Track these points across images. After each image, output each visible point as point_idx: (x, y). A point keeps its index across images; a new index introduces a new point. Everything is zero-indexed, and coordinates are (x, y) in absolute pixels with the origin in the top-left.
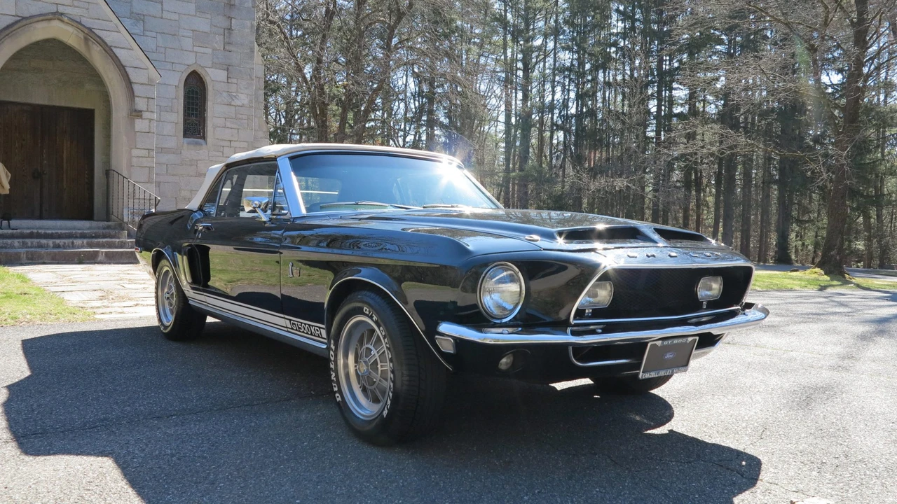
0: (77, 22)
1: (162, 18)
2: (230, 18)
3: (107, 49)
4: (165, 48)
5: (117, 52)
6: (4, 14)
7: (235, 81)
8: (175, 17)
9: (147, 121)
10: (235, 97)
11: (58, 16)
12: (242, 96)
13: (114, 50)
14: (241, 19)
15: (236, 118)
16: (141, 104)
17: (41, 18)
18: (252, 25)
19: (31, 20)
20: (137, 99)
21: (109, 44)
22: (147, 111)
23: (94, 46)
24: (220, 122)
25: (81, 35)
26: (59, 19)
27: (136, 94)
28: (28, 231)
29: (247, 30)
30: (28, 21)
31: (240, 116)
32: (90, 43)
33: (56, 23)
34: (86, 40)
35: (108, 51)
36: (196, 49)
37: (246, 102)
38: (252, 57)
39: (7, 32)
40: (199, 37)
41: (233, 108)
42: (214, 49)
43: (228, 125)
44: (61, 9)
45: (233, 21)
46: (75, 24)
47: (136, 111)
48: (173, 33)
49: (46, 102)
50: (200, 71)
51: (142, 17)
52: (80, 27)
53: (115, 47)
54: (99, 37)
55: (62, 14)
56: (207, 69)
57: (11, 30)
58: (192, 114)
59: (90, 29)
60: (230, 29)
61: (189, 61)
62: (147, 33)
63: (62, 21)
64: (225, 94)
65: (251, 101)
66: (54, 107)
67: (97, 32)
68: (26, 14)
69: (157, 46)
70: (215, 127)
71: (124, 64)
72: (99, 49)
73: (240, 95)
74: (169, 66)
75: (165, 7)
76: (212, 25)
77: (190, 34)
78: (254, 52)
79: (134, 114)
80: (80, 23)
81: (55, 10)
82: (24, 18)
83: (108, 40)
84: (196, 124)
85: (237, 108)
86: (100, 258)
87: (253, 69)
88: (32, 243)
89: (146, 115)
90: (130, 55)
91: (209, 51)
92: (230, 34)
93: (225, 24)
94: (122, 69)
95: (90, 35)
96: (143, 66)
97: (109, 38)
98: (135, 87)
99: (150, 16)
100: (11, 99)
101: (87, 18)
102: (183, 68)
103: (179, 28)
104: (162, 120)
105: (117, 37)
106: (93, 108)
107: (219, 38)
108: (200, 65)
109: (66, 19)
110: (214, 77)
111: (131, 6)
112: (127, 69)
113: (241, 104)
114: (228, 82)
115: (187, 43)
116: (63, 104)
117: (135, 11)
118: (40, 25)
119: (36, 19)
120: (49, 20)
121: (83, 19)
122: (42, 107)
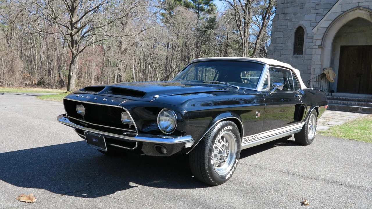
0: (367, 8)
6: (337, 12)
11: (358, 7)
17: (351, 10)
25: (369, 14)
26: (359, 9)
30: (346, 13)
33: (358, 11)
39: (337, 19)
44: (360, 4)
46: (366, 9)
52: (368, 10)
55: (361, 6)
57: (338, 18)
66: (368, 46)
68: (345, 10)
80: (368, 8)
81: (357, 5)
82: (344, 12)
86: (359, 110)
109: (361, 8)
118: (350, 13)
119: (348, 11)
120: (354, 10)
121: (369, 6)
122: (363, 46)
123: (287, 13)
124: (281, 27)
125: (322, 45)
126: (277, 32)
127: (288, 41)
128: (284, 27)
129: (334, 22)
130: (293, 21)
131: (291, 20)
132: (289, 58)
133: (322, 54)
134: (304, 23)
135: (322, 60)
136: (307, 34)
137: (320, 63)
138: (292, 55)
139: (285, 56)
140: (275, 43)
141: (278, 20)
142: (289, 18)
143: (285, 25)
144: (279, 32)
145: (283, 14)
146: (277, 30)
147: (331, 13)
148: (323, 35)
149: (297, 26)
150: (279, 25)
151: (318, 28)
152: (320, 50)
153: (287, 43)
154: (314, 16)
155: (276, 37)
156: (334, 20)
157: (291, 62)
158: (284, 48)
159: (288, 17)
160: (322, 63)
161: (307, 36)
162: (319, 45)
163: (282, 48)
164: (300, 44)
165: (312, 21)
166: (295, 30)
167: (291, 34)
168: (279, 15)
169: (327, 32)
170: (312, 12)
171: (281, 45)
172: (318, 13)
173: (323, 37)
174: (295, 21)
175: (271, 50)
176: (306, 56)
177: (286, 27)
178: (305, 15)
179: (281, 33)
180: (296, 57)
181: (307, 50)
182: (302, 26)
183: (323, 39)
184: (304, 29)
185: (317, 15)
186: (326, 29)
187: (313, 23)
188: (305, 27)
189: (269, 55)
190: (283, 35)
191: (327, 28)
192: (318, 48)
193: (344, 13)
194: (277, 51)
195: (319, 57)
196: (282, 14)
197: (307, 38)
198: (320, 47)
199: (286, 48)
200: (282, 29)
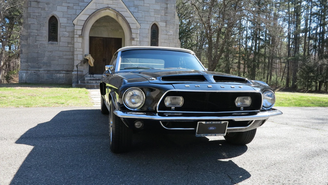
0: (114, 10)
1: (144, 6)
2: (167, 4)
3: (123, 18)
4: (145, 16)
5: (127, 18)
6: (92, 9)
7: (168, 26)
8: (148, 5)
9: (136, 41)
10: (168, 32)
11: (108, 8)
12: (171, 31)
13: (126, 18)
14: (171, 4)
15: (169, 39)
16: (134, 36)
17: (103, 9)
18: (175, 6)
19: (100, 10)
20: (132, 34)
21: (124, 16)
22: (136, 38)
23: (119, 17)
24: (163, 41)
25: (115, 14)
26: (109, 9)
27: (132, 32)
28: (98, 78)
29: (173, 8)
30: (99, 11)
31: (170, 39)
32: (118, 16)
33: (108, 10)
34: (117, 15)
35: (124, 18)
36: (155, 16)
37: (172, 33)
38: (174, 17)
39: (93, 15)
40: (156, 11)
41: (168, 35)
42: (161, 15)
43: (166, 42)
44: (109, 6)
45: (168, 5)
47: (132, 38)
48: (147, 11)
49: (107, 37)
50: (156, 23)
51: (137, 6)
53: (126, 17)
54: (121, 14)
55: (109, 7)
56: (159, 23)
57: (94, 14)
58: (154, 38)
59: (118, 12)
60: (167, 8)
61: (153, 20)
62: (139, 11)
63: (110, 10)
64: (165, 31)
65: (174, 33)
66: (109, 38)
67: (120, 12)
68: (99, 8)
69: (142, 16)
70: (161, 43)
71: (129, 22)
72: (121, 18)
73: (170, 31)
74: (146, 22)
75: (145, 2)
76: (161, 7)
77: (153, 11)
78: (175, 15)
79: (132, 39)
81: (107, 6)
83: (123, 15)
84: (155, 42)
85: (169, 35)
87: (175, 21)
88: (99, 82)
89: (135, 39)
90: (131, 19)
91: (160, 16)
92: (167, 10)
93: (165, 6)
94: (128, 24)
95: (118, 14)
96: (135, 23)
97: (124, 14)
98: (132, 30)
99: (140, 5)
100: (97, 36)
101: (117, 8)
102: (151, 22)
103: (150, 9)
104: (143, 41)
105: (127, 14)
106: (121, 38)
107: (163, 12)
108: (156, 21)
109: (110, 9)
110: (161, 25)
111: (134, 3)
112: (130, 24)
113: (170, 34)
114: (166, 27)
115: (152, 14)
116: (112, 37)
117: (135, 4)
118: (103, 12)
119: (102, 10)
120: (106, 9)
121: (116, 8)
122: (106, 38)
123: (40, 1)
124: (34, 14)
125: (83, 35)
126: (31, 19)
127: (42, 28)
128: (37, 14)
129: (91, 16)
130: (46, 10)
131: (44, 9)
132: (45, 44)
133: (83, 43)
134: (57, 14)
135: (83, 47)
136: (61, 23)
137: (81, 50)
138: (48, 42)
139: (41, 42)
140: (29, 29)
141: (30, 6)
142: (41, 7)
143: (38, 13)
144: (32, 19)
145: (36, 1)
146: (30, 16)
147: (88, 9)
148: (82, 26)
149: (50, 16)
150: (32, 12)
151: (78, 20)
152: (81, 39)
153: (42, 30)
154: (65, 9)
155: (30, 23)
156: (90, 15)
157: (47, 48)
158: (39, 35)
159: (41, 5)
160: (83, 50)
161: (61, 26)
162: (79, 35)
163: (37, 34)
164: (53, 32)
165: (64, 13)
166: (49, 18)
167: (45, 22)
168: (32, 3)
169: (85, 24)
170: (64, 4)
171: (36, 31)
172: (69, 7)
173: (83, 28)
174: (48, 11)
175: (24, 35)
176: (61, 43)
177: (40, 14)
178: (58, 6)
179: (35, 20)
180: (52, 44)
181: (61, 37)
182: (56, 16)
183: (83, 30)
184: (57, 19)
185: (68, 8)
186: (84, 22)
187: (65, 15)
188: (58, 17)
189: (23, 40)
190: (37, 22)
191: (86, 21)
192: (79, 37)
193: (98, 11)
194: (31, 37)
195: (80, 45)
196: (34, 1)
197: (61, 28)
198: (81, 37)
199: (41, 35)
200: (36, 16)
